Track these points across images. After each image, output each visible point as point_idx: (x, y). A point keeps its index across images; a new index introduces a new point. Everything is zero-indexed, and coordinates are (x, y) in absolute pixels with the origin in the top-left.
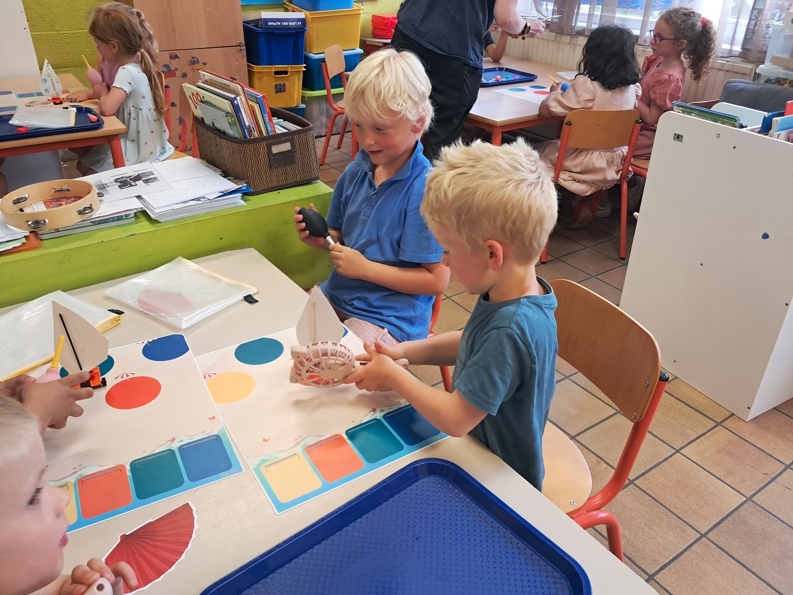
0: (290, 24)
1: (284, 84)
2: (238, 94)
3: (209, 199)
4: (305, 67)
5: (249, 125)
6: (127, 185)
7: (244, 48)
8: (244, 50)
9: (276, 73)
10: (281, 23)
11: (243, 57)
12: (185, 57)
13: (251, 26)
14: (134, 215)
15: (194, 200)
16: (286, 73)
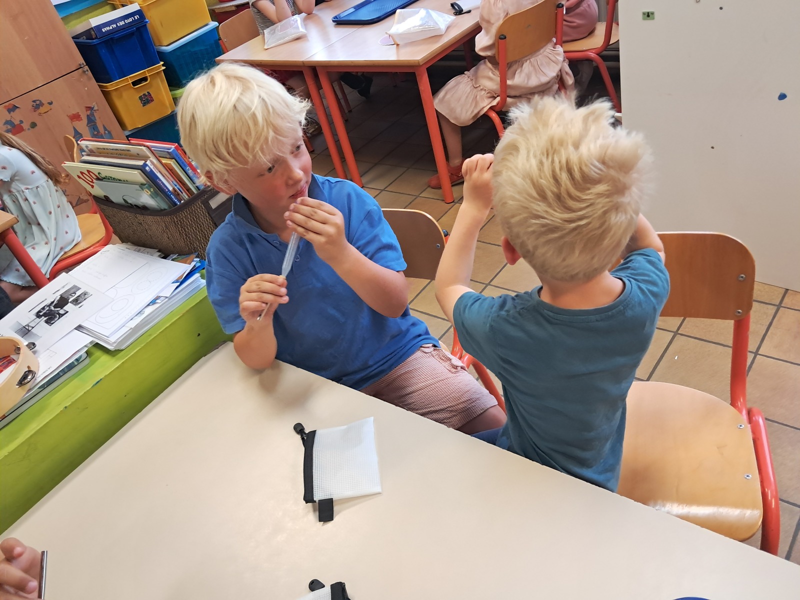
0: (127, 21)
1: (148, 92)
2: (145, 158)
3: (167, 297)
4: (163, 65)
5: (174, 189)
6: (55, 317)
7: (87, 68)
8: (87, 71)
9: (134, 83)
10: (117, 25)
11: (89, 79)
12: (25, 104)
13: (83, 40)
14: (86, 355)
15: (148, 305)
16: (145, 79)
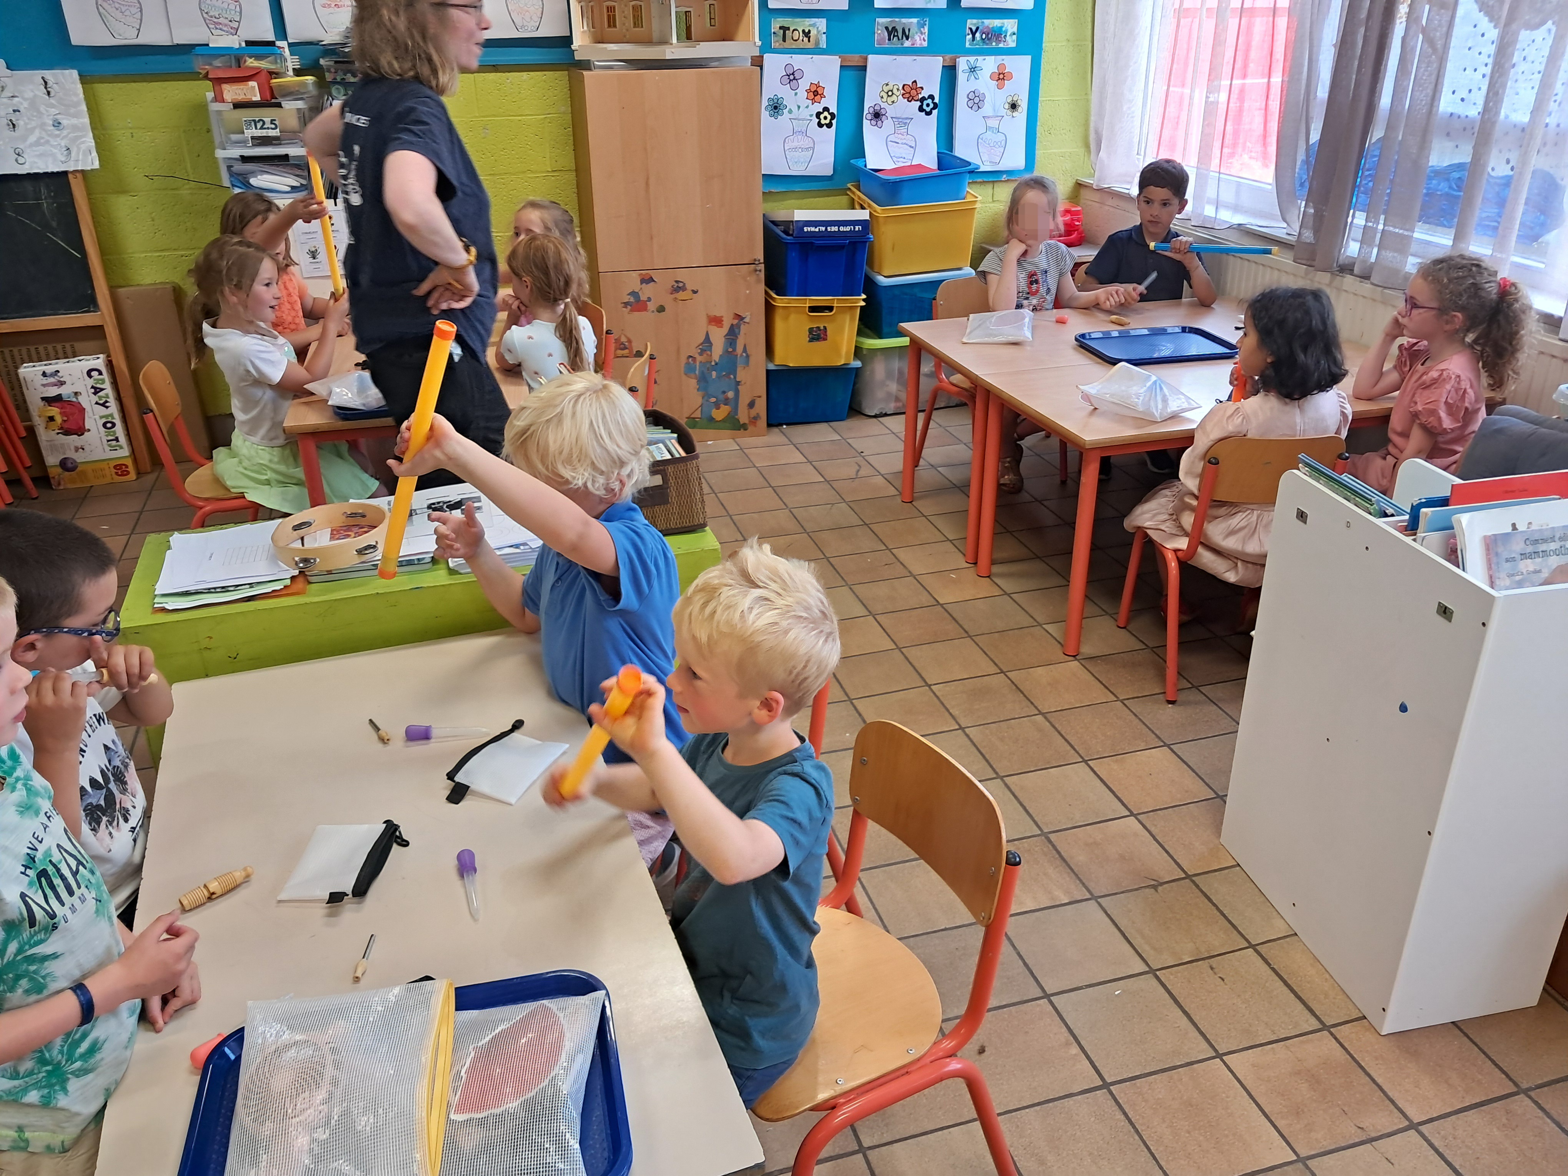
0: (842, 229)
1: (825, 327)
3: (531, 548)
4: (864, 300)
7: (762, 267)
8: (760, 271)
9: (813, 309)
10: (826, 229)
11: (758, 281)
12: (664, 281)
13: (778, 231)
16: (830, 309)
